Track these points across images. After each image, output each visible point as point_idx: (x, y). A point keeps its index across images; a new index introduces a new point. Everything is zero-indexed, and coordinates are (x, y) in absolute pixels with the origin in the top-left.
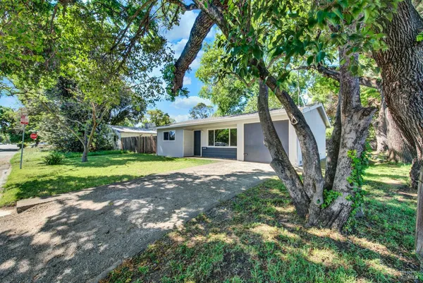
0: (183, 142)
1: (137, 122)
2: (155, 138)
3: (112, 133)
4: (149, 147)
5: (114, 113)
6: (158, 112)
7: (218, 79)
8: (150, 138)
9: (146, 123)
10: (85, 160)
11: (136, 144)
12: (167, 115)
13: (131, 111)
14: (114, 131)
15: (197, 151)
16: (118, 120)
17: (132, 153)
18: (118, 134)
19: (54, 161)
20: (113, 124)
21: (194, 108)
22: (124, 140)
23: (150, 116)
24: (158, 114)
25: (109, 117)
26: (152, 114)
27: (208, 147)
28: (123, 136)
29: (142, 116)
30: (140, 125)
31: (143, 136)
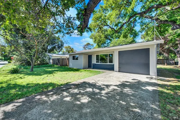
0: (83, 61)
1: (59, 52)
2: (68, 59)
3: (48, 57)
4: (65, 63)
5: (49, 47)
6: (69, 47)
7: (99, 29)
8: (65, 59)
9: (64, 52)
10: (32, 70)
11: (59, 62)
12: (73, 48)
13: (57, 47)
14: (49, 55)
15: (90, 66)
16: (51, 51)
17: (57, 66)
18: (51, 57)
19: (14, 71)
20: (49, 52)
21: (85, 45)
22: (53, 60)
23: (65, 49)
24: (69, 48)
25: (47, 49)
26: (66, 48)
27: (96, 63)
28: (53, 58)
29: (62, 49)
30: (61, 53)
31: (63, 58)
